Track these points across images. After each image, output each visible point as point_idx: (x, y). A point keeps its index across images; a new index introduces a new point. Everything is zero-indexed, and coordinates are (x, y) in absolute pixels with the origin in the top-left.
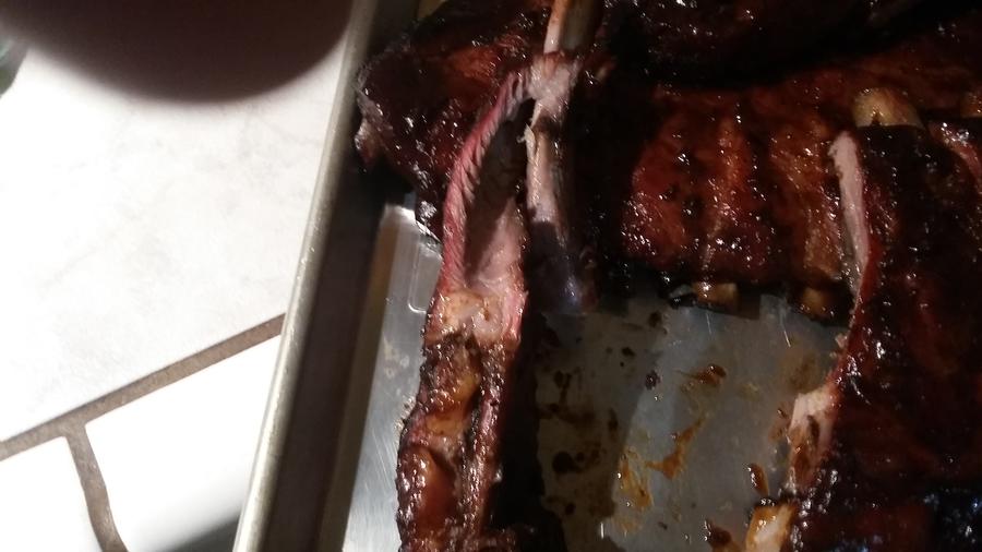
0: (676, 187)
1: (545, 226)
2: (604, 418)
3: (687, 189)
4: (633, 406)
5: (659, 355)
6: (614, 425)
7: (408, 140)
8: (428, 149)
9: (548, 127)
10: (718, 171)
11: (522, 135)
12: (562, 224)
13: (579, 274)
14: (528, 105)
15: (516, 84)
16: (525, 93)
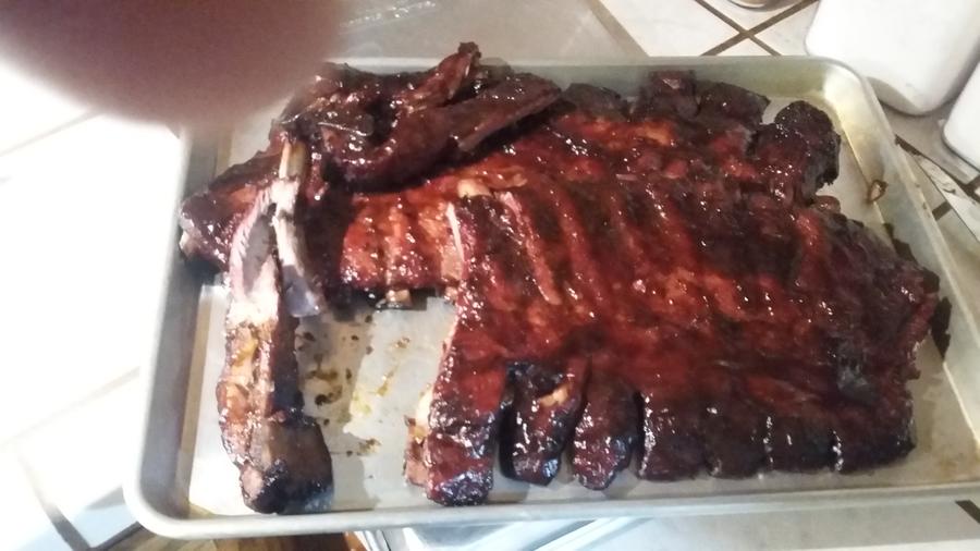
0: (368, 245)
1: (291, 268)
2: (343, 374)
3: (374, 244)
4: (359, 366)
5: (371, 337)
6: (349, 376)
7: (211, 238)
8: (223, 241)
9: (285, 215)
10: (390, 233)
11: (271, 221)
12: (300, 265)
13: (312, 288)
14: (272, 207)
15: (264, 196)
16: (270, 200)
